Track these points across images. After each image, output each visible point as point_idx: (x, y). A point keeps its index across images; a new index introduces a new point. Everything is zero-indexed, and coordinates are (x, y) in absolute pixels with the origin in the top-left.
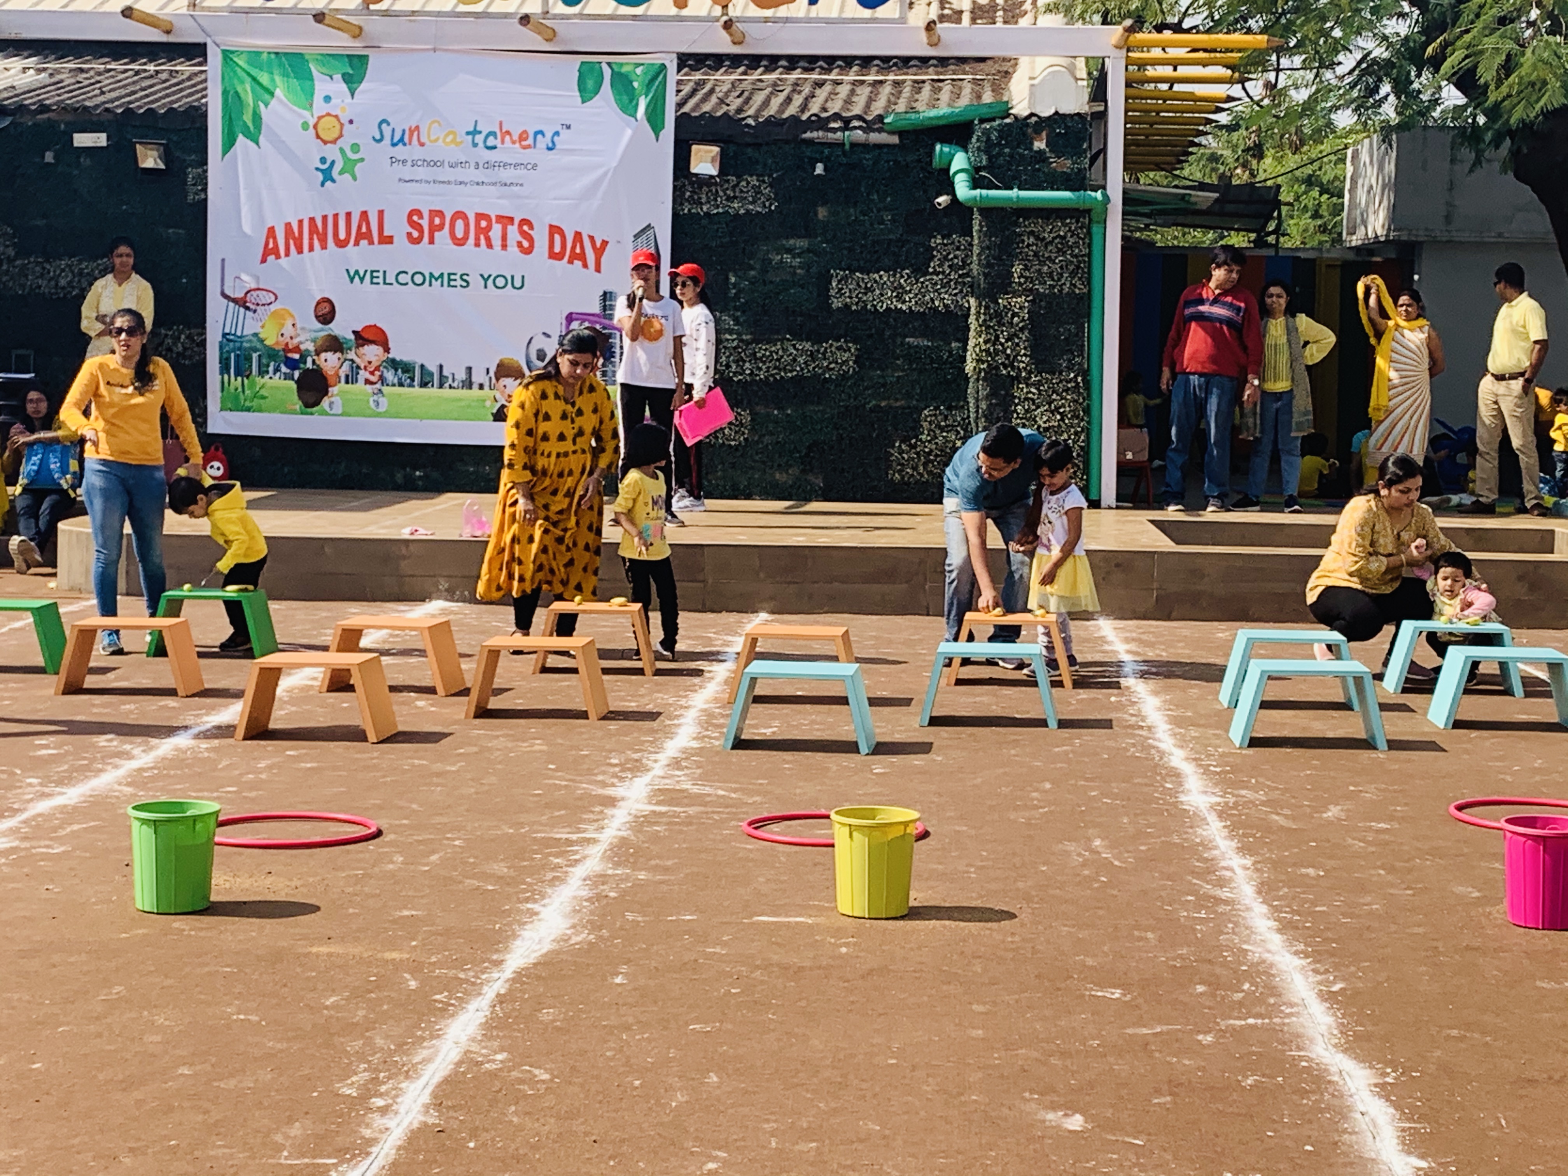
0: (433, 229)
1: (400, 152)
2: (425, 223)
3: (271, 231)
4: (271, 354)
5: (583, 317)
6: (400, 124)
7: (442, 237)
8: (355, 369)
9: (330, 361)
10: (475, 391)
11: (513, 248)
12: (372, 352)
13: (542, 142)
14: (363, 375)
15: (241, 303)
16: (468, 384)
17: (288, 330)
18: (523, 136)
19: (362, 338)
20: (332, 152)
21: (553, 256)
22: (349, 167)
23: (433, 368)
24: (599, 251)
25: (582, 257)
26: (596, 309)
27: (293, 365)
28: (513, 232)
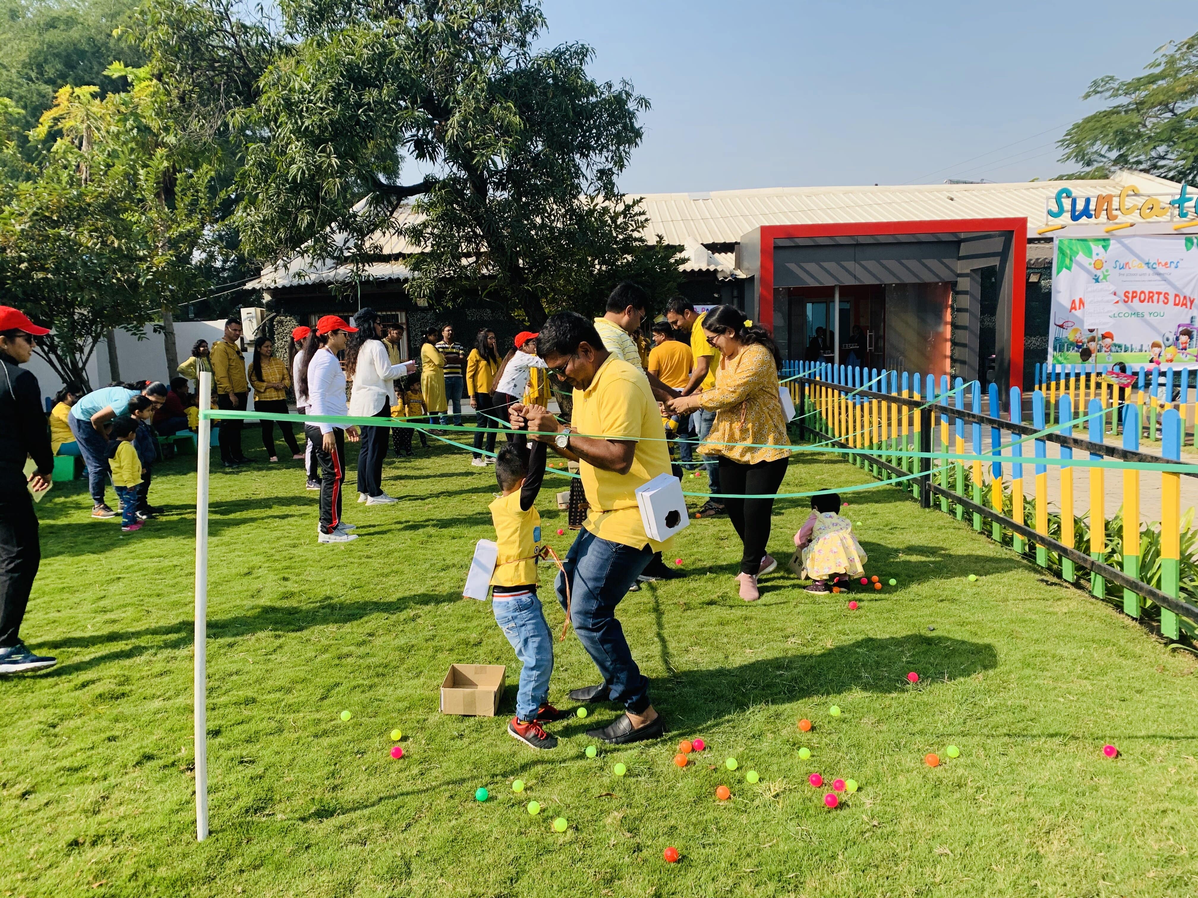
0: (1133, 297)
1: (1122, 271)
2: (1130, 295)
3: (1074, 302)
4: (1072, 344)
5: (1183, 325)
6: (1122, 262)
7: (1136, 300)
8: (1101, 347)
9: (1092, 346)
10: (1143, 353)
11: (1161, 303)
12: (1108, 341)
13: (1173, 265)
14: (1104, 349)
15: (1061, 326)
16: (1141, 351)
17: (1078, 335)
18: (1166, 264)
19: (1104, 337)
20: (1098, 273)
21: (1175, 304)
22: (1105, 277)
23: (1129, 345)
24: (1192, 302)
25: (1186, 305)
26: (1188, 322)
27: (1079, 347)
28: (1162, 297)
